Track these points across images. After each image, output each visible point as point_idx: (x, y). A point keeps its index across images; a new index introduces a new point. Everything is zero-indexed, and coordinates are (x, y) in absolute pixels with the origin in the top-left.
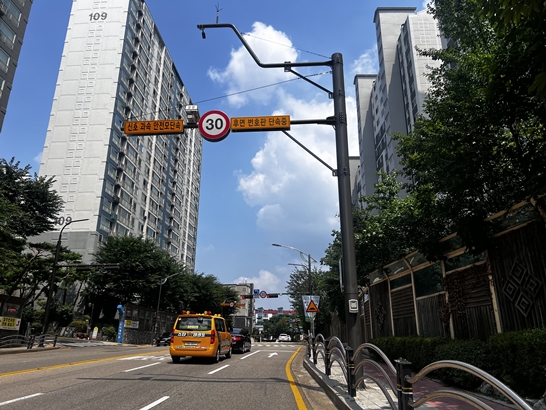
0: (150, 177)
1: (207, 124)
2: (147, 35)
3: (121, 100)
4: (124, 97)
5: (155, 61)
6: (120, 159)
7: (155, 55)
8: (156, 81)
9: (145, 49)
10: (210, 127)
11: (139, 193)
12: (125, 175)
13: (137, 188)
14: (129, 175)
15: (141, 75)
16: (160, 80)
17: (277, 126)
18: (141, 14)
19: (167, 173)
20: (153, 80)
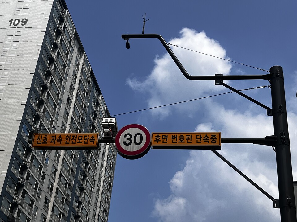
0: (53, 195)
1: (125, 139)
2: (66, 42)
3: (32, 108)
4: (35, 105)
5: (72, 68)
6: (22, 173)
7: (74, 61)
8: (72, 88)
9: (63, 55)
10: (128, 142)
11: (38, 213)
12: (24, 192)
13: (37, 208)
14: (30, 191)
15: (56, 82)
16: (76, 87)
17: (206, 144)
18: (62, 20)
19: (73, 191)
20: (68, 87)
